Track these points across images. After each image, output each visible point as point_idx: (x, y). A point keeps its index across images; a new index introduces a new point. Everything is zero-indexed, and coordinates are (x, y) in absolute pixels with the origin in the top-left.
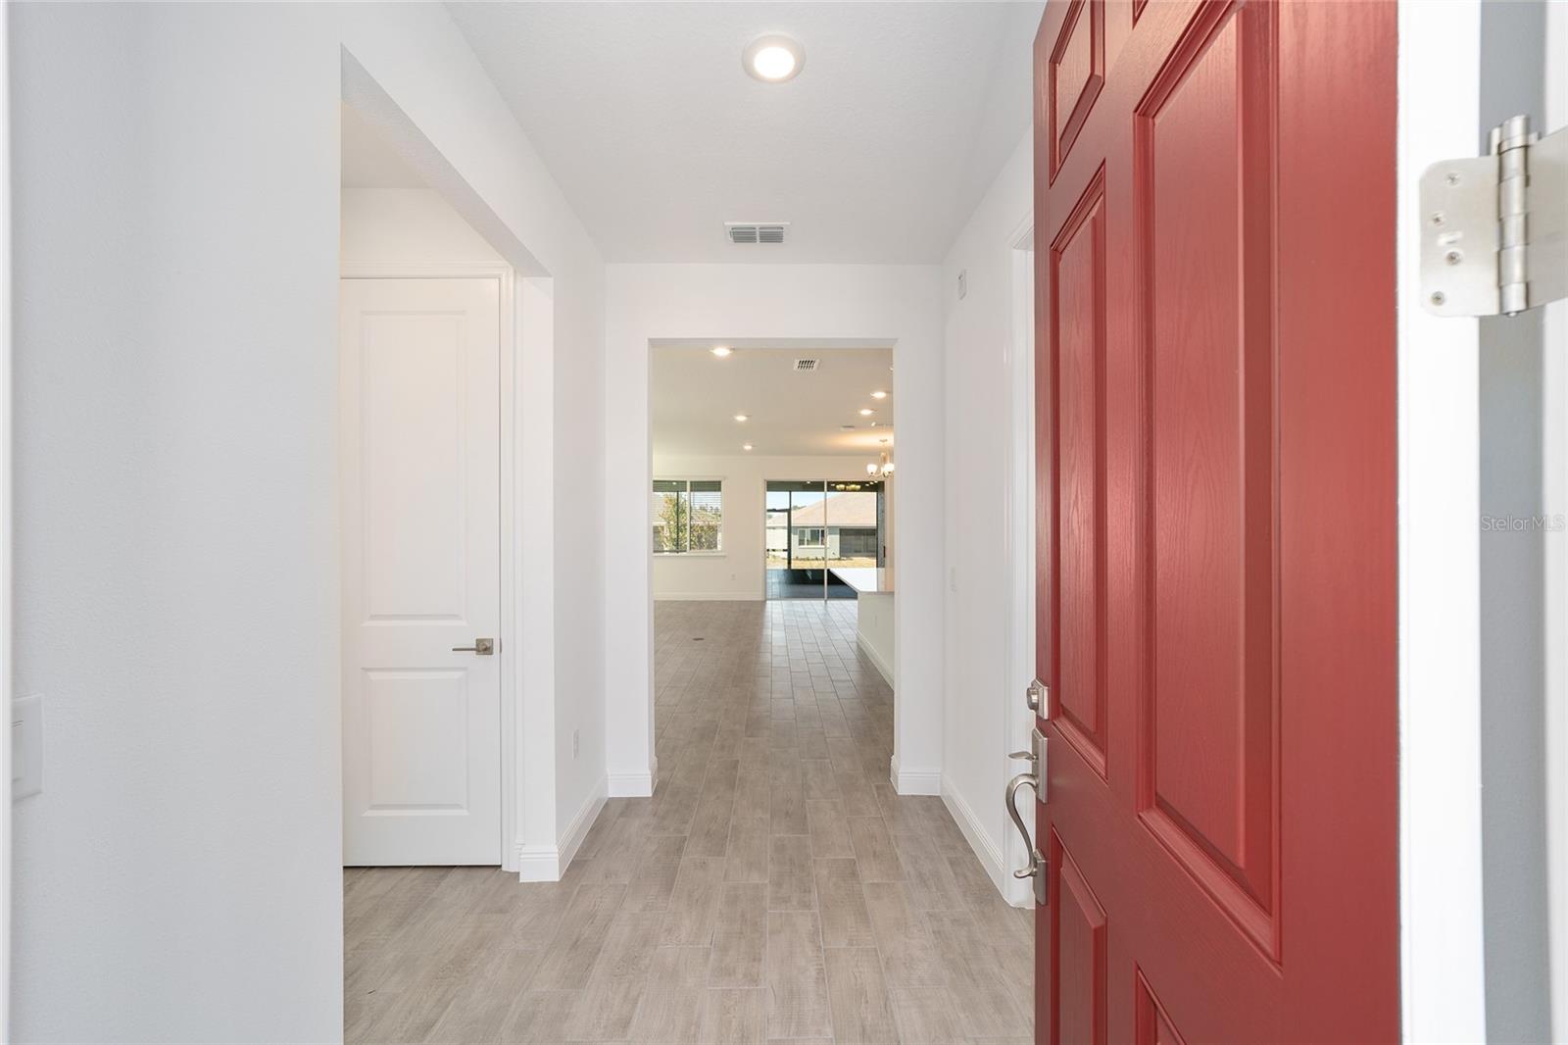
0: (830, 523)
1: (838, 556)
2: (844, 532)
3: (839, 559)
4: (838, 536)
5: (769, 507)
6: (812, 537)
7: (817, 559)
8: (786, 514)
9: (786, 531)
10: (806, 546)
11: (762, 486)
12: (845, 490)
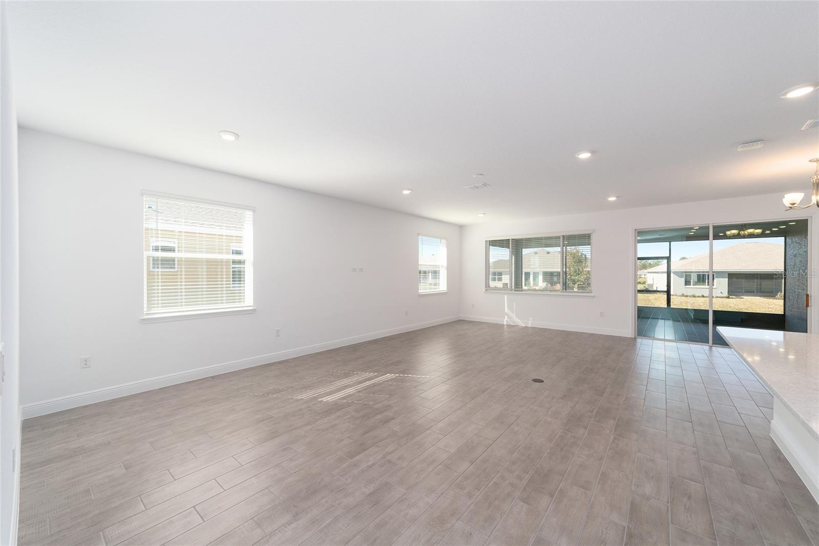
0: (717, 268)
1: (726, 294)
2: (732, 276)
3: (728, 297)
4: (727, 279)
5: (639, 256)
6: (698, 281)
7: (703, 296)
8: (665, 261)
9: (666, 275)
10: (692, 286)
11: (631, 234)
12: (738, 236)
